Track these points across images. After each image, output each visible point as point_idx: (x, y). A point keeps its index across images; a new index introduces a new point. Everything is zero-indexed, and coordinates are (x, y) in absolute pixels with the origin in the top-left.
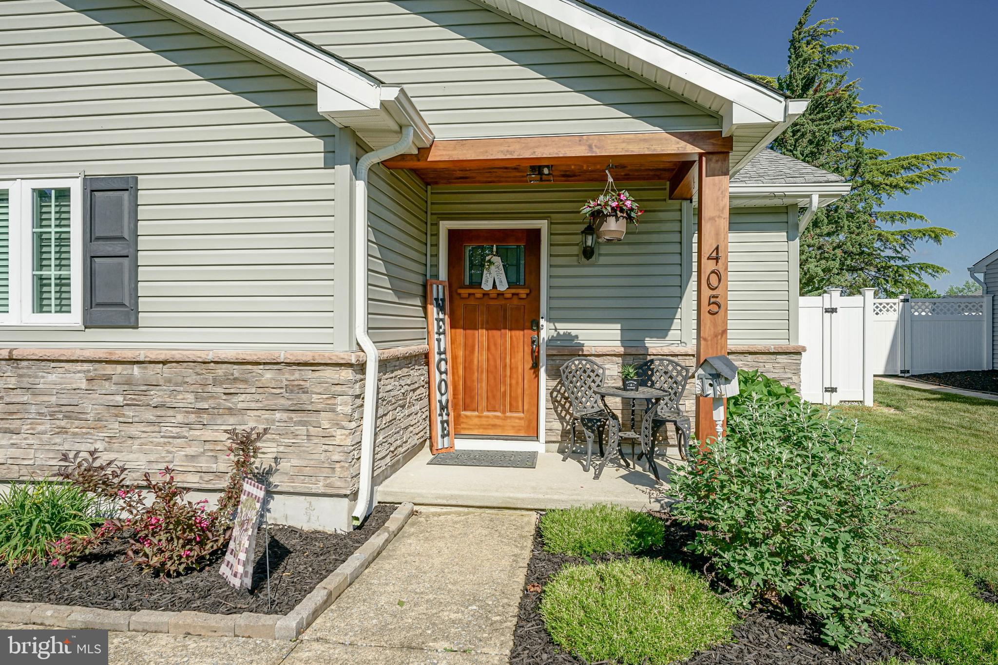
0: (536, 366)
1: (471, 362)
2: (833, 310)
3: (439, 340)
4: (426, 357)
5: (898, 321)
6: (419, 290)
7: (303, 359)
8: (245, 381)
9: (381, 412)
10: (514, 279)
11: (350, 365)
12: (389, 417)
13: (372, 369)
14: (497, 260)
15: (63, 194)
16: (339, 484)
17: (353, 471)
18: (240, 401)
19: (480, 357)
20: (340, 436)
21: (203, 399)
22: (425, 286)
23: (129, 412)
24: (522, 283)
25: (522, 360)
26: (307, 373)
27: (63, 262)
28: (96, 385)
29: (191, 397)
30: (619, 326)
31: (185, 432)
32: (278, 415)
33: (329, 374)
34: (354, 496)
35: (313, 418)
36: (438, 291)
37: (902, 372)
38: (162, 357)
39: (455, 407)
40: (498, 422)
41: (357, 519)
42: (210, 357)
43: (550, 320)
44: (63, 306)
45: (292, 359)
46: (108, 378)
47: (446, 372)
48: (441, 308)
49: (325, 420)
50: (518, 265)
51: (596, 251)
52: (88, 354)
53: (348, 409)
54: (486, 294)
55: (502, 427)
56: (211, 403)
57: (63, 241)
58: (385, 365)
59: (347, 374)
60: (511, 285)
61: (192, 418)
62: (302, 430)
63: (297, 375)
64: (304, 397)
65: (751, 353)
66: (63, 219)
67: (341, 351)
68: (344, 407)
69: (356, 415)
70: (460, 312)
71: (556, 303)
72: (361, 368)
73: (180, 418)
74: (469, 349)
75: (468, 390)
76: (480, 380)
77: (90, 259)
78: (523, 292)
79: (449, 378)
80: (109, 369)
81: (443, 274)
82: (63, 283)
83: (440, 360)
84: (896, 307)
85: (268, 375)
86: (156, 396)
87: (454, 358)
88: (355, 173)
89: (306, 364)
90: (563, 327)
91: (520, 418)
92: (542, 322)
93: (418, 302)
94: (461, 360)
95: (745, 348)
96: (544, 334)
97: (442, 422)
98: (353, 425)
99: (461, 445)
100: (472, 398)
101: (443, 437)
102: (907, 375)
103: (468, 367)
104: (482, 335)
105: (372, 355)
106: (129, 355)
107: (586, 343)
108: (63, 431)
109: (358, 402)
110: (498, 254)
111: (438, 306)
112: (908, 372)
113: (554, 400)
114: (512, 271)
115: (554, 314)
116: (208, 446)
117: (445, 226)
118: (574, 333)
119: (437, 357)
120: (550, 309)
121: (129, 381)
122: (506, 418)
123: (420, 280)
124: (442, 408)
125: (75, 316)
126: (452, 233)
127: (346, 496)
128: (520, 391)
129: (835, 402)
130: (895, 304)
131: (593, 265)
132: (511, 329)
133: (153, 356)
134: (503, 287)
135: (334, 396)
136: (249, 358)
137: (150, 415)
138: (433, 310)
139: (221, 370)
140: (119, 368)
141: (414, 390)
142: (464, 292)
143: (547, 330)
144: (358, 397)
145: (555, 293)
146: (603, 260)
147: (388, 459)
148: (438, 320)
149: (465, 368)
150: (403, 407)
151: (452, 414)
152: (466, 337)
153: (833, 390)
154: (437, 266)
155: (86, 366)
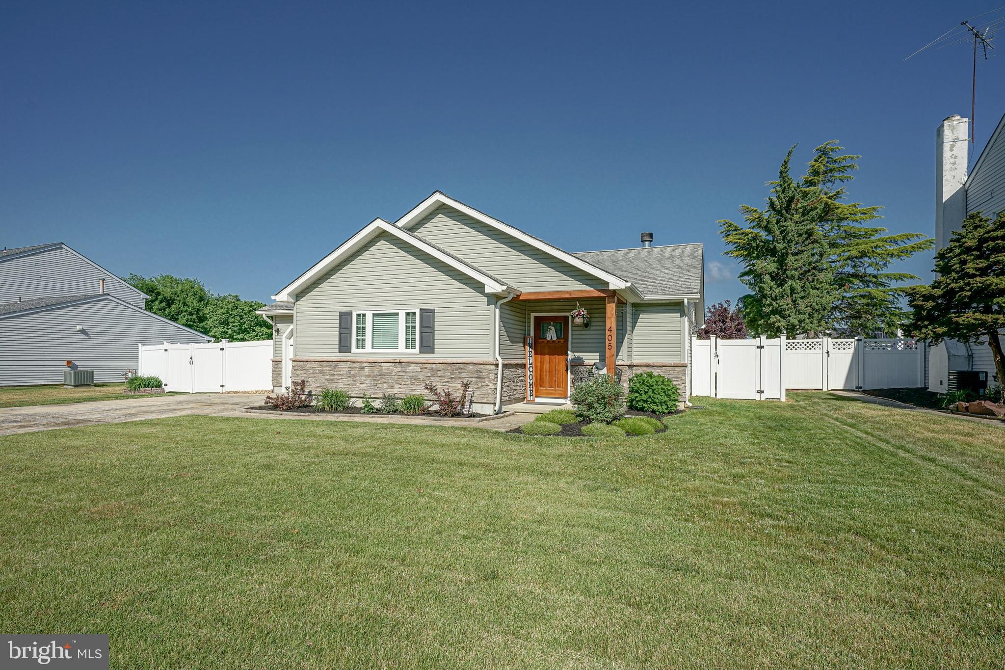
0: (567, 370)
1: (543, 368)
2: (762, 347)
3: (530, 359)
4: (524, 365)
5: (854, 354)
6: (522, 340)
7: (481, 362)
8: (465, 369)
9: (504, 381)
10: (559, 335)
11: (493, 364)
12: (507, 384)
13: (500, 366)
14: (553, 328)
15: (414, 314)
16: (490, 399)
17: (495, 396)
18: (463, 375)
19: (546, 366)
20: (491, 386)
21: (453, 374)
22: (524, 338)
23: (432, 378)
24: (562, 337)
25: (562, 367)
26: (482, 367)
27: (414, 334)
28: (423, 370)
29: (449, 374)
30: (598, 354)
31: (447, 384)
32: (473, 379)
33: (488, 367)
34: (495, 404)
35: (483, 380)
36: (530, 340)
37: (856, 388)
38: (441, 362)
39: (536, 385)
40: (553, 392)
41: (495, 411)
42: (455, 362)
43: (572, 352)
44: (413, 347)
45: (477, 363)
46: (426, 368)
47: (532, 372)
48: (530, 347)
49: (486, 380)
50: (561, 330)
51: (589, 324)
52: (421, 361)
53: (493, 378)
54: (548, 341)
55: (554, 394)
56: (455, 375)
57: (414, 327)
58: (505, 366)
59: (493, 367)
60: (558, 338)
61: (450, 380)
62: (480, 384)
63: (479, 367)
64: (481, 374)
65: (664, 366)
66: (414, 321)
67: (492, 360)
68: (492, 376)
69: (496, 380)
70: (539, 349)
71: (574, 345)
72: (497, 365)
73: (446, 380)
74: (542, 363)
75: (542, 379)
76: (546, 375)
77: (421, 333)
78: (562, 341)
79: (533, 374)
80: (427, 366)
81: (532, 334)
82: (413, 340)
83: (530, 367)
84: (853, 344)
85: (471, 367)
86: (440, 373)
87: (536, 367)
88: (496, 307)
89: (481, 364)
90: (577, 354)
91: (562, 391)
92: (569, 352)
93: (522, 345)
94: (539, 367)
95: (661, 364)
96: (570, 357)
97: (530, 390)
98: (495, 382)
99: (537, 400)
100: (543, 382)
101: (530, 396)
102: (860, 390)
103: (542, 370)
104: (547, 357)
105: (500, 362)
106: (432, 361)
107: (586, 361)
108: (413, 384)
109: (496, 376)
110: (553, 326)
111: (529, 346)
112: (861, 388)
113: (573, 383)
114: (559, 333)
115: (574, 349)
116: (454, 388)
117: (533, 315)
118: (581, 357)
119: (529, 366)
120: (572, 347)
121: (432, 369)
122: (556, 390)
123: (523, 336)
124: (530, 385)
125: (417, 350)
126: (536, 318)
127: (492, 404)
128: (561, 379)
129: (763, 399)
130: (852, 342)
131: (588, 330)
132: (558, 355)
133: (439, 362)
134: (555, 338)
135: (489, 374)
136: (466, 362)
137: (438, 379)
138: (527, 348)
139: (458, 366)
140: (429, 365)
141: (519, 377)
142: (540, 341)
143: (571, 356)
144: (496, 374)
145: (574, 341)
146: (593, 328)
147: (507, 398)
148: (529, 352)
149: (540, 371)
150: (514, 382)
151: (534, 388)
152: (541, 358)
153: (762, 392)
154: (530, 331)
155: (420, 365)
